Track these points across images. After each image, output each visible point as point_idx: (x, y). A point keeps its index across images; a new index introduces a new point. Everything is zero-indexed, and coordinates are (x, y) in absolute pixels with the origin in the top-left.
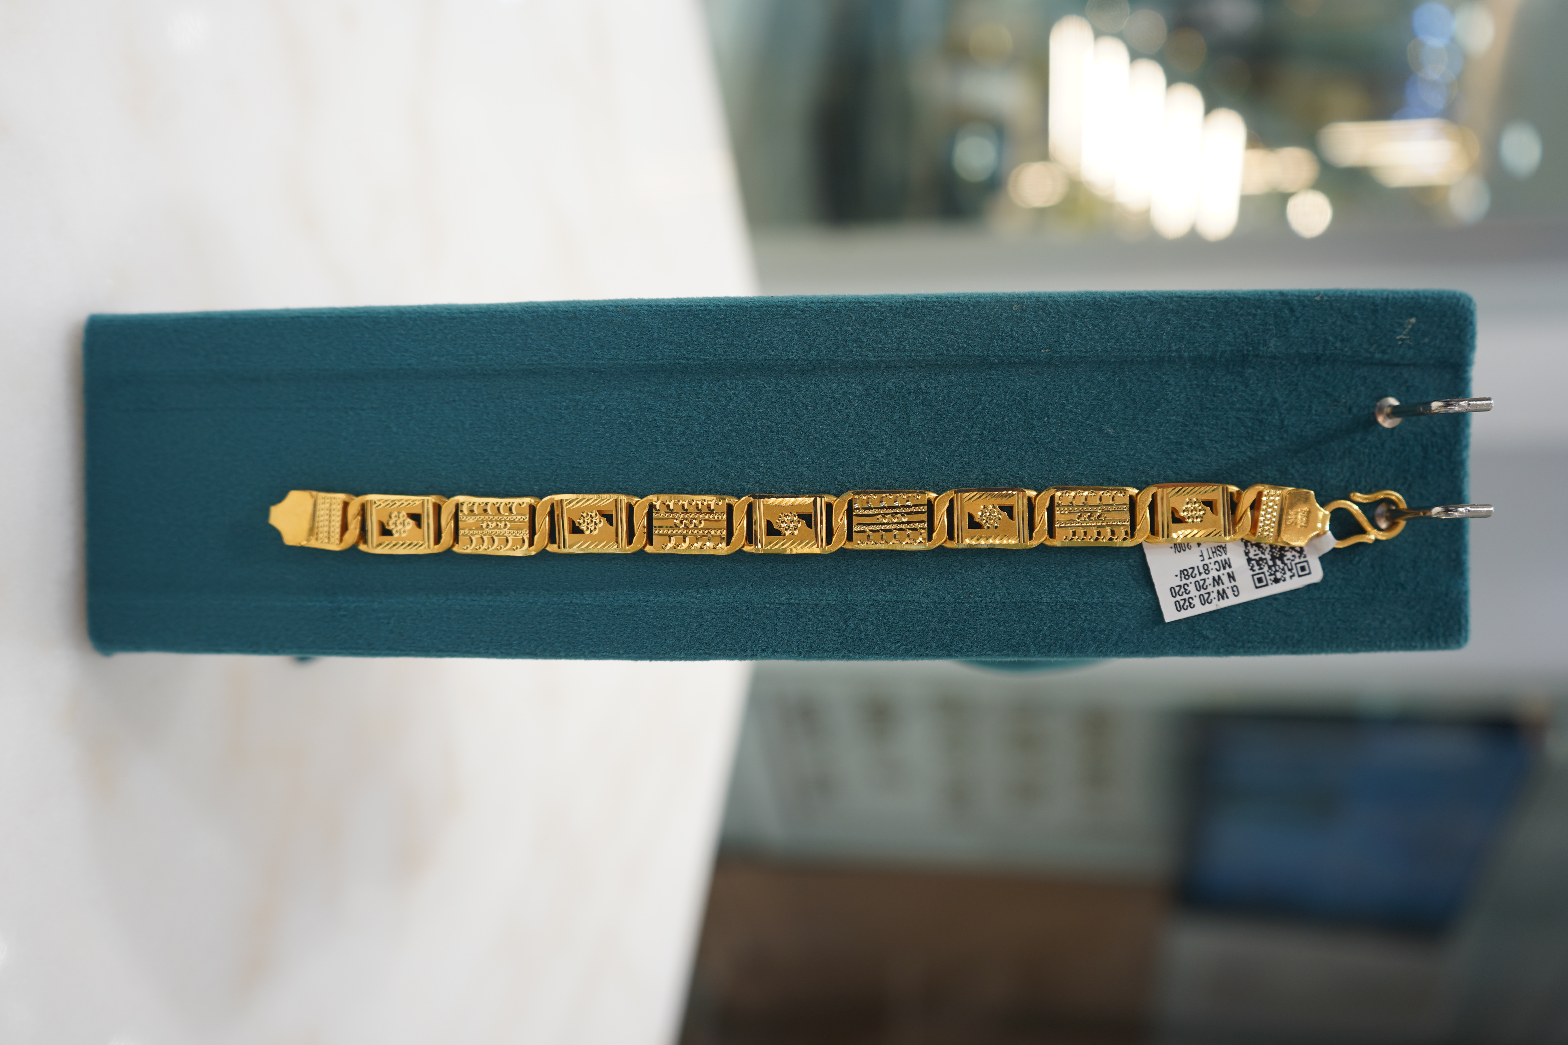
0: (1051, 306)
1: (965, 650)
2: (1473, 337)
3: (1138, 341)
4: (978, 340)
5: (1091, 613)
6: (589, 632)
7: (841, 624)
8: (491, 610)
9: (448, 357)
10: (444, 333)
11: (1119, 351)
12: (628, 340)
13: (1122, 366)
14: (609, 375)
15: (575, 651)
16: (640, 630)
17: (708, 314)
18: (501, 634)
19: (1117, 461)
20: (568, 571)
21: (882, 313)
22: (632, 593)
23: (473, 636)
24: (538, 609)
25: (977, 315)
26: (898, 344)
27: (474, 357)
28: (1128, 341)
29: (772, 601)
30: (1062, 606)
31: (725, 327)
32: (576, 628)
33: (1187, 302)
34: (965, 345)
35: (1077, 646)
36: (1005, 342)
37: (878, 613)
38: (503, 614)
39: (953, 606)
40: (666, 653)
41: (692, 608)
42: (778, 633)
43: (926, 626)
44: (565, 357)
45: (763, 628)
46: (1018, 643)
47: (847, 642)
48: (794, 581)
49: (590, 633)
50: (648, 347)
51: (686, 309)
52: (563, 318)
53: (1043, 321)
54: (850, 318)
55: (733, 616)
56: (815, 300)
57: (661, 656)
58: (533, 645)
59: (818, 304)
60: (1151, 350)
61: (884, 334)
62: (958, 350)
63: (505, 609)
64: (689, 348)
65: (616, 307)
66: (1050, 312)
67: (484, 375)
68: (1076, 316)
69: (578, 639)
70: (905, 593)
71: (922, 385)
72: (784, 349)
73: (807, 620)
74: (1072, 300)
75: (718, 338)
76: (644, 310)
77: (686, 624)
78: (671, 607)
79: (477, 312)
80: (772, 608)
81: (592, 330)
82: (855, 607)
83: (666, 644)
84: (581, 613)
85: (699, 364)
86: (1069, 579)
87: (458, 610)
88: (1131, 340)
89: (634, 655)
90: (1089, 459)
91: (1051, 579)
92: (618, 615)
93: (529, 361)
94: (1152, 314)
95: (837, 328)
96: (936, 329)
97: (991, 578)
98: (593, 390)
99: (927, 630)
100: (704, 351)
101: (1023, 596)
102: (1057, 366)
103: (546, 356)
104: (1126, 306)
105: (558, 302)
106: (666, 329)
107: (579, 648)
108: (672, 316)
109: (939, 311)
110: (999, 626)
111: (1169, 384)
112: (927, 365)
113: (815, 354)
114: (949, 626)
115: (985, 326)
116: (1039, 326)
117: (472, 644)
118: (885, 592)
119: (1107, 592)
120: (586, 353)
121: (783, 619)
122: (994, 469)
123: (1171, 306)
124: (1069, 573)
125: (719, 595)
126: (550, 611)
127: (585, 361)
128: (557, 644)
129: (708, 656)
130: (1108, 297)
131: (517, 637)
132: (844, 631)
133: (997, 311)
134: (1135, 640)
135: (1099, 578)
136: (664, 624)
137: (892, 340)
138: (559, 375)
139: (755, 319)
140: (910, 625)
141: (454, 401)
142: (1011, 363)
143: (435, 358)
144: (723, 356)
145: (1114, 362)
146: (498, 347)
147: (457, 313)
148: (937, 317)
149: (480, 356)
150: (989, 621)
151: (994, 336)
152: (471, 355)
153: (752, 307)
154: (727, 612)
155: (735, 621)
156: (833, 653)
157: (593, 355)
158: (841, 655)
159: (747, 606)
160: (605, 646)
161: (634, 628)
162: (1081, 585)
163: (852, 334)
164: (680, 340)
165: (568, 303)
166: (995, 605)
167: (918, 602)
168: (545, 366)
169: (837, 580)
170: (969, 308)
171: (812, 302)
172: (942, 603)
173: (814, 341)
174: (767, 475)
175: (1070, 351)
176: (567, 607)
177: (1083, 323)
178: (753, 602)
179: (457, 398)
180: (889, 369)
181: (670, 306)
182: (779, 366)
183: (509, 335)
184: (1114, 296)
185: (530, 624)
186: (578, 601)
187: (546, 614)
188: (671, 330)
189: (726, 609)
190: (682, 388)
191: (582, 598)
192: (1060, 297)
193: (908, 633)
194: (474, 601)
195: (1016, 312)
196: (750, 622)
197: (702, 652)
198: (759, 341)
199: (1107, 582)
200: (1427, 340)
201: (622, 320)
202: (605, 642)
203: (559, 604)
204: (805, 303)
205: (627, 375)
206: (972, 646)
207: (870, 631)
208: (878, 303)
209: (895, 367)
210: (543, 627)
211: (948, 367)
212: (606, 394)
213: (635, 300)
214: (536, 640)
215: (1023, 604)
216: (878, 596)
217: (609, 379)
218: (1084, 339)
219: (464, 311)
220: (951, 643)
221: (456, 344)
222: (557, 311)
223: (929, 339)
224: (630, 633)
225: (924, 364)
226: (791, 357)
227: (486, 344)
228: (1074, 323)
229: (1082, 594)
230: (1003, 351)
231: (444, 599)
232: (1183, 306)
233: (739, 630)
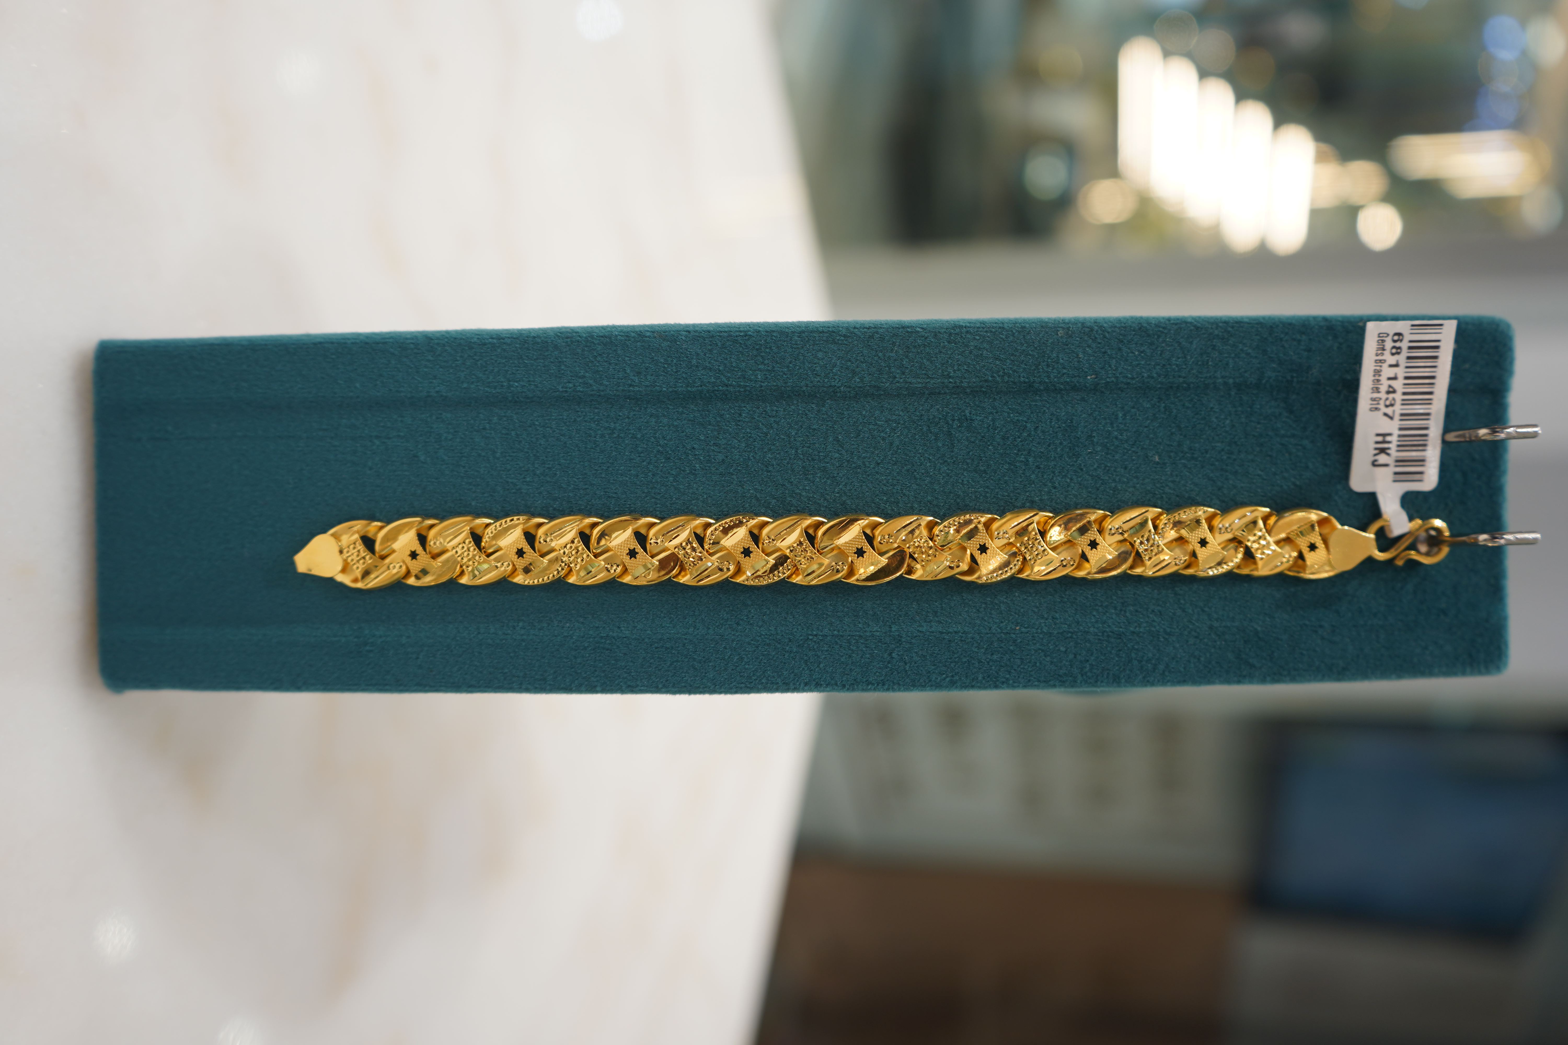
0: (1097, 331)
1: (1011, 682)
2: (1511, 362)
3: (1184, 367)
4: (1023, 366)
5: (1138, 643)
6: (626, 667)
7: (886, 655)
8: (524, 644)
9: (478, 384)
10: (474, 359)
11: (1165, 378)
12: (666, 366)
13: (1168, 393)
14: (645, 402)
15: (611, 686)
16: (679, 664)
17: (748, 339)
18: (535, 669)
19: (1162, 488)
20: (604, 604)
21: (926, 338)
22: (671, 625)
23: (506, 670)
24: (573, 643)
25: (1023, 341)
26: (942, 370)
27: (505, 384)
28: (1174, 367)
29: (815, 633)
30: (1108, 636)
31: (766, 352)
32: (613, 662)
33: (1233, 327)
34: (1011, 372)
35: (1124, 676)
36: (1051, 368)
37: (924, 645)
38: (536, 648)
39: (999, 636)
40: (706, 687)
41: (733, 641)
42: (822, 665)
43: (971, 657)
44: (601, 384)
45: (806, 660)
46: (1065, 673)
47: (892, 674)
48: (837, 612)
49: (628, 667)
50: (686, 373)
51: (726, 334)
52: (599, 344)
53: (1089, 346)
54: (894, 344)
55: (775, 648)
56: (858, 326)
57: (701, 690)
58: (568, 680)
59: (861, 330)
60: (1197, 376)
61: (928, 360)
62: (1003, 376)
63: (539, 643)
64: (729, 375)
65: (654, 332)
66: (1096, 338)
67: (516, 402)
68: (1122, 342)
69: (615, 673)
70: (950, 623)
71: (967, 411)
72: (826, 376)
73: (850, 652)
74: (1118, 325)
75: (758, 365)
76: (681, 336)
77: (726, 657)
78: (711, 640)
79: (509, 338)
80: (815, 640)
81: (628, 357)
82: (899, 638)
83: (706, 678)
84: (618, 647)
85: (739, 391)
86: (1115, 608)
87: (490, 645)
88: (1177, 365)
89: (673, 689)
90: (1134, 487)
91: (1097, 608)
92: (656, 648)
93: (562, 388)
94: (1198, 339)
95: (880, 354)
96: (981, 354)
97: (1037, 607)
98: (628, 418)
99: (973, 662)
100: (744, 378)
101: (1069, 626)
102: (1102, 392)
103: (581, 383)
104: (1172, 332)
105: (592, 328)
106: (705, 355)
107: (616, 682)
108: (711, 341)
109: (984, 337)
110: (1045, 656)
111: (1214, 412)
112: (971, 391)
113: (858, 380)
114: (995, 657)
115: (1030, 352)
116: (1084, 352)
117: (505, 679)
118: (929, 622)
119: (1154, 621)
120: (622, 379)
121: (827, 651)
122: (1040, 497)
123: (1216, 332)
124: (1116, 602)
125: (760, 627)
126: (586, 645)
127: (621, 388)
128: (592, 678)
129: (748, 689)
130: (1153, 322)
131: (552, 672)
132: (889, 663)
133: (1043, 336)
134: (1182, 670)
135: (1145, 606)
136: (704, 657)
137: (936, 366)
138: (593, 403)
139: (796, 344)
140: (956, 656)
141: (484, 429)
142: (1056, 389)
143: (465, 385)
144: (763, 382)
145: (1160, 388)
146: (530, 374)
147: (487, 339)
148: (982, 343)
149: (511, 383)
150: (1036, 651)
151: (1040, 362)
152: (502, 382)
153: (793, 332)
154: (769, 645)
155: (777, 654)
156: (878, 685)
157: (630, 382)
158: (886, 687)
159: (789, 638)
160: (643, 680)
161: (673, 662)
162: (1128, 614)
163: (895, 360)
164: (719, 366)
165: (603, 328)
166: (1041, 636)
167: (964, 632)
168: (579, 393)
169: (881, 611)
170: (1014, 334)
171: (855, 328)
172: (987, 634)
173: (857, 367)
174: (809, 504)
175: (1117, 378)
176: (603, 641)
177: (1129, 349)
178: (795, 634)
179: (487, 426)
180: (933, 396)
181: (709, 332)
182: (820, 393)
183: (542, 361)
184: (1160, 322)
185: (565, 658)
186: (615, 634)
187: (582, 648)
188: (710, 356)
189: (768, 641)
190: (721, 416)
191: (619, 631)
192: (1106, 323)
193: (954, 664)
194: (507, 635)
195: (1062, 337)
196: (792, 655)
197: (743, 685)
198: (800, 368)
199: (1153, 611)
200: (1467, 366)
201: (660, 345)
202: (643, 676)
203: (595, 638)
204: (847, 329)
205: (664, 402)
206: (1019, 677)
207: (915, 663)
208: (922, 328)
209: (939, 393)
210: (579, 660)
211: (993, 393)
212: (642, 422)
213: (672, 325)
214: (571, 675)
215: (1070, 635)
216: (922, 626)
217: (645, 406)
218: (1130, 366)
219: (494, 337)
220: (998, 674)
221: (486, 371)
222: (592, 337)
223: (974, 365)
224: (669, 667)
225: (968, 390)
226: (833, 384)
227: (517, 370)
228: (1120, 349)
229: (1129, 623)
230: (1049, 377)
231: (475, 633)
232: (1229, 332)
233: (781, 662)
